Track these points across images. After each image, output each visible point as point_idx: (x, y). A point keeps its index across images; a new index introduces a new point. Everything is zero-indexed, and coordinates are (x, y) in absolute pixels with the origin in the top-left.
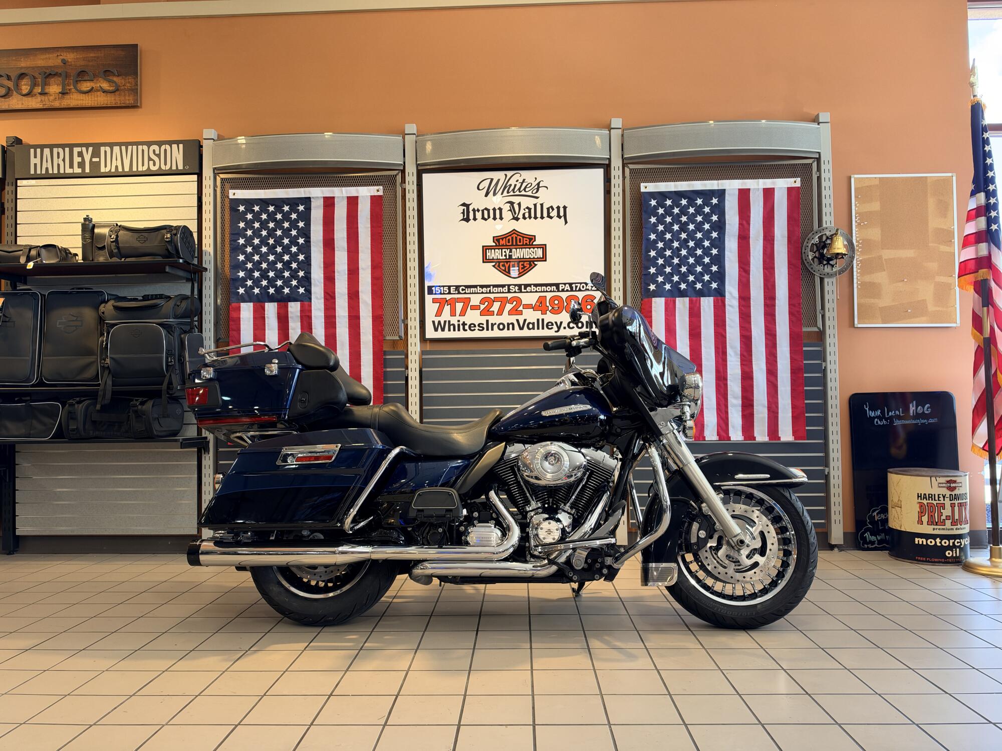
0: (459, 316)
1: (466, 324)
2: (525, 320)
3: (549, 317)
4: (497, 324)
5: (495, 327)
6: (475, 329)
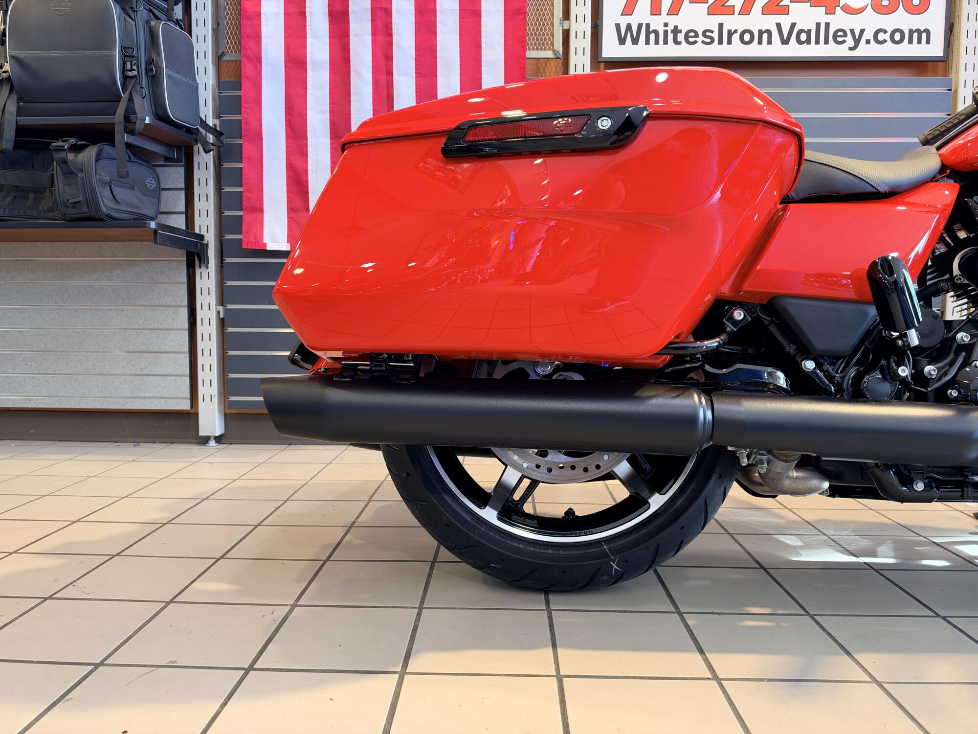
0: (668, 15)
1: (680, 31)
2: (793, 25)
4: (739, 32)
5: (736, 38)
6: (697, 42)
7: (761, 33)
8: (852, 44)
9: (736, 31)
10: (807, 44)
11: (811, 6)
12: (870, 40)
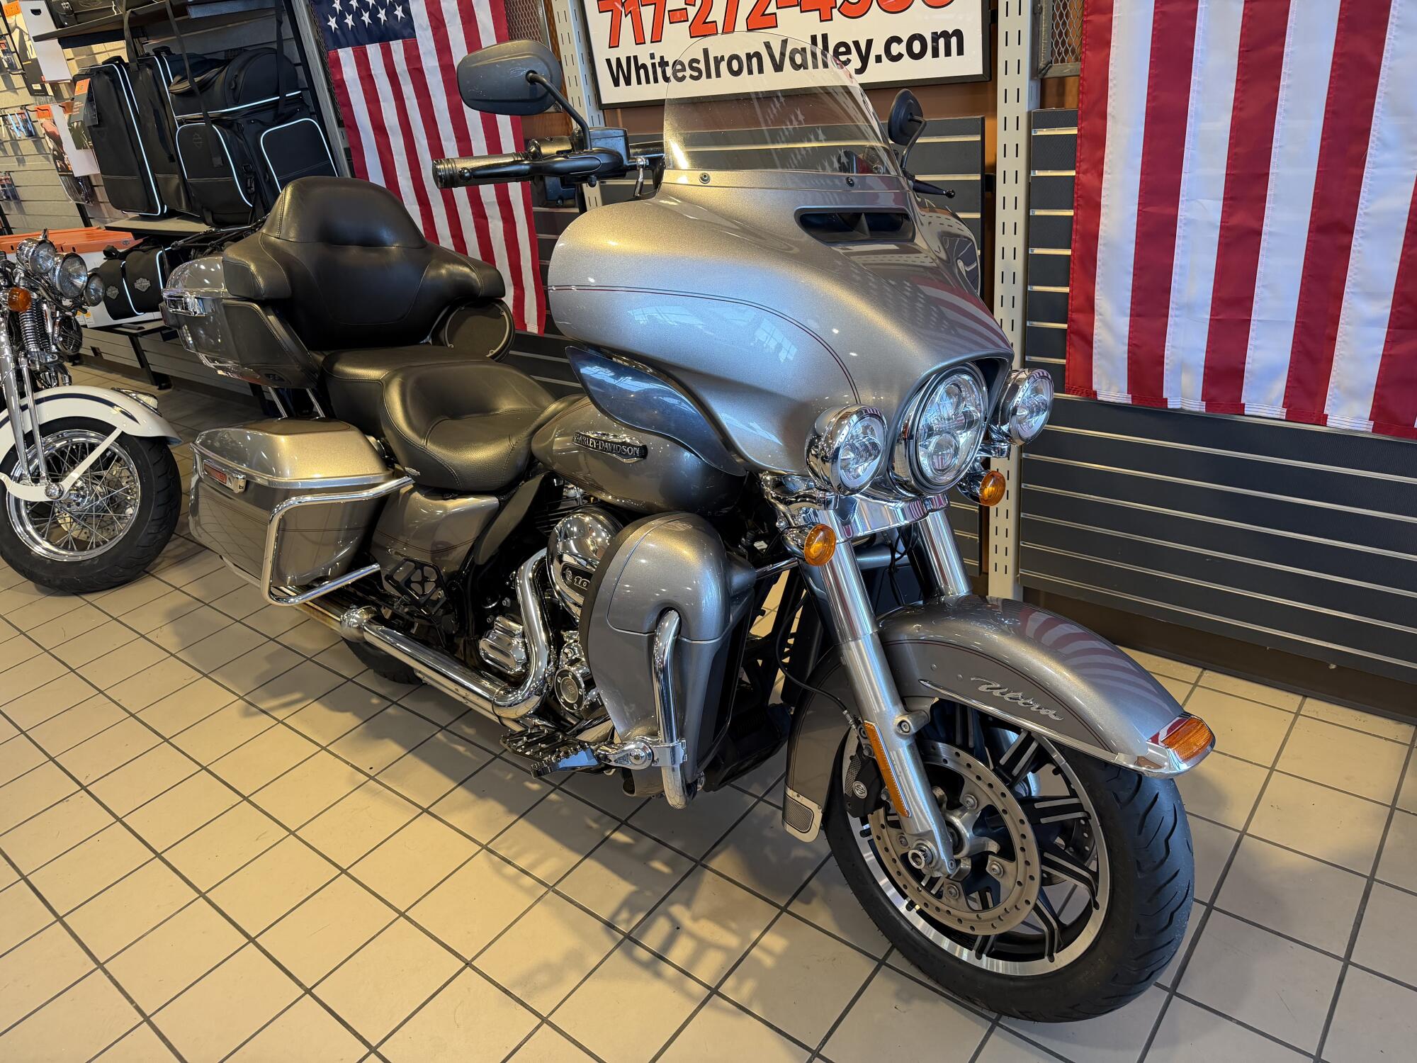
0: (652, 42)
2: (785, 42)
4: (726, 59)
5: (723, 66)
6: (685, 77)
7: (749, 57)
8: (859, 65)
9: (723, 57)
10: (804, 68)
11: (801, 12)
12: (881, 55)
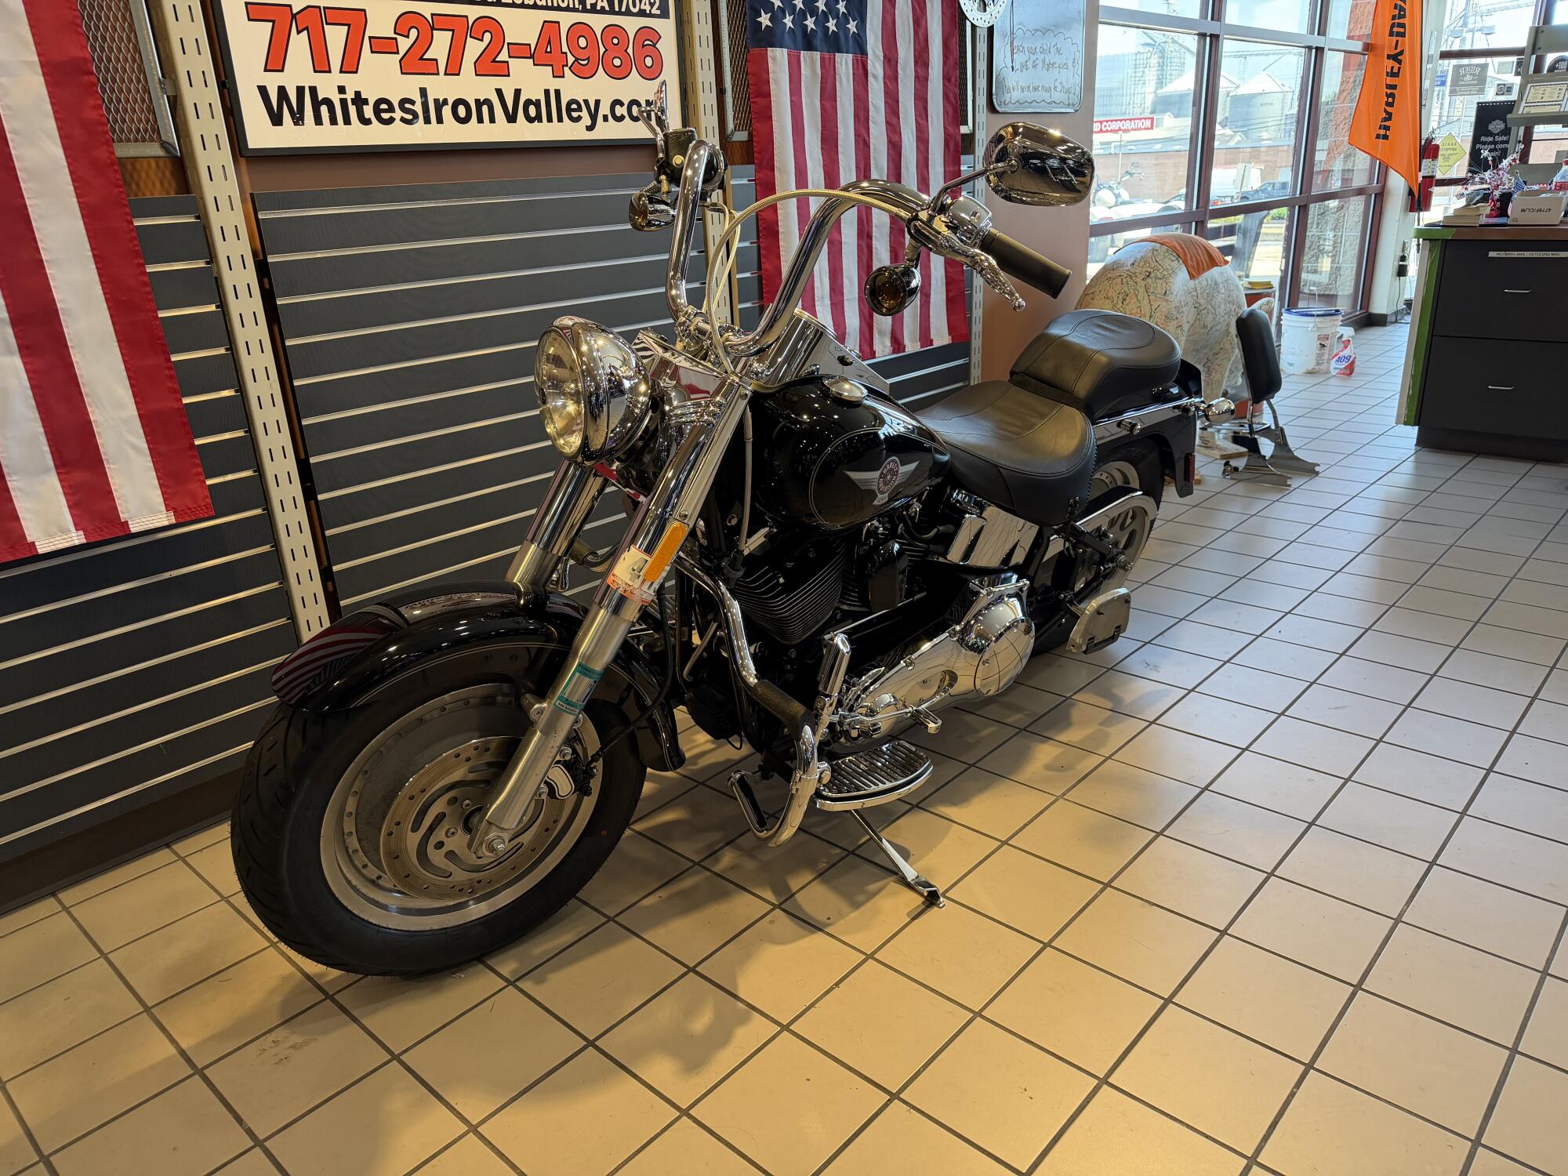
0: (341, 72)
1: (366, 102)
2: (518, 92)
3: (572, 88)
4: (450, 102)
5: (447, 111)
6: (394, 119)
7: (478, 104)
9: (445, 102)
10: (538, 122)
11: (534, 65)
12: (607, 115)
